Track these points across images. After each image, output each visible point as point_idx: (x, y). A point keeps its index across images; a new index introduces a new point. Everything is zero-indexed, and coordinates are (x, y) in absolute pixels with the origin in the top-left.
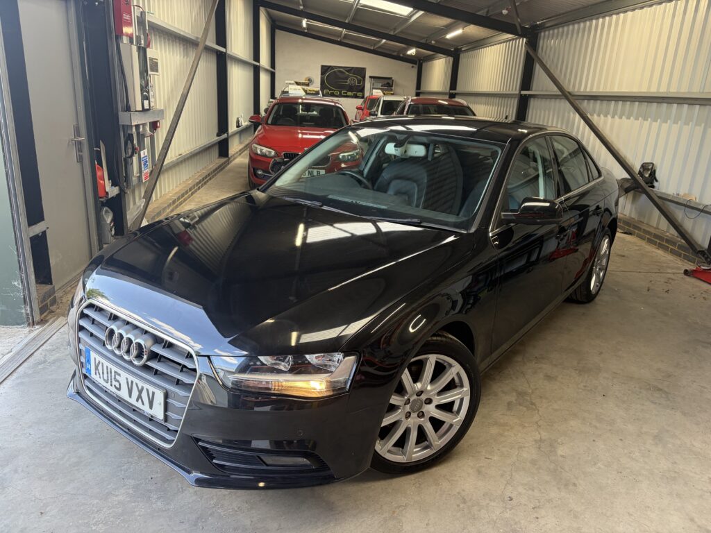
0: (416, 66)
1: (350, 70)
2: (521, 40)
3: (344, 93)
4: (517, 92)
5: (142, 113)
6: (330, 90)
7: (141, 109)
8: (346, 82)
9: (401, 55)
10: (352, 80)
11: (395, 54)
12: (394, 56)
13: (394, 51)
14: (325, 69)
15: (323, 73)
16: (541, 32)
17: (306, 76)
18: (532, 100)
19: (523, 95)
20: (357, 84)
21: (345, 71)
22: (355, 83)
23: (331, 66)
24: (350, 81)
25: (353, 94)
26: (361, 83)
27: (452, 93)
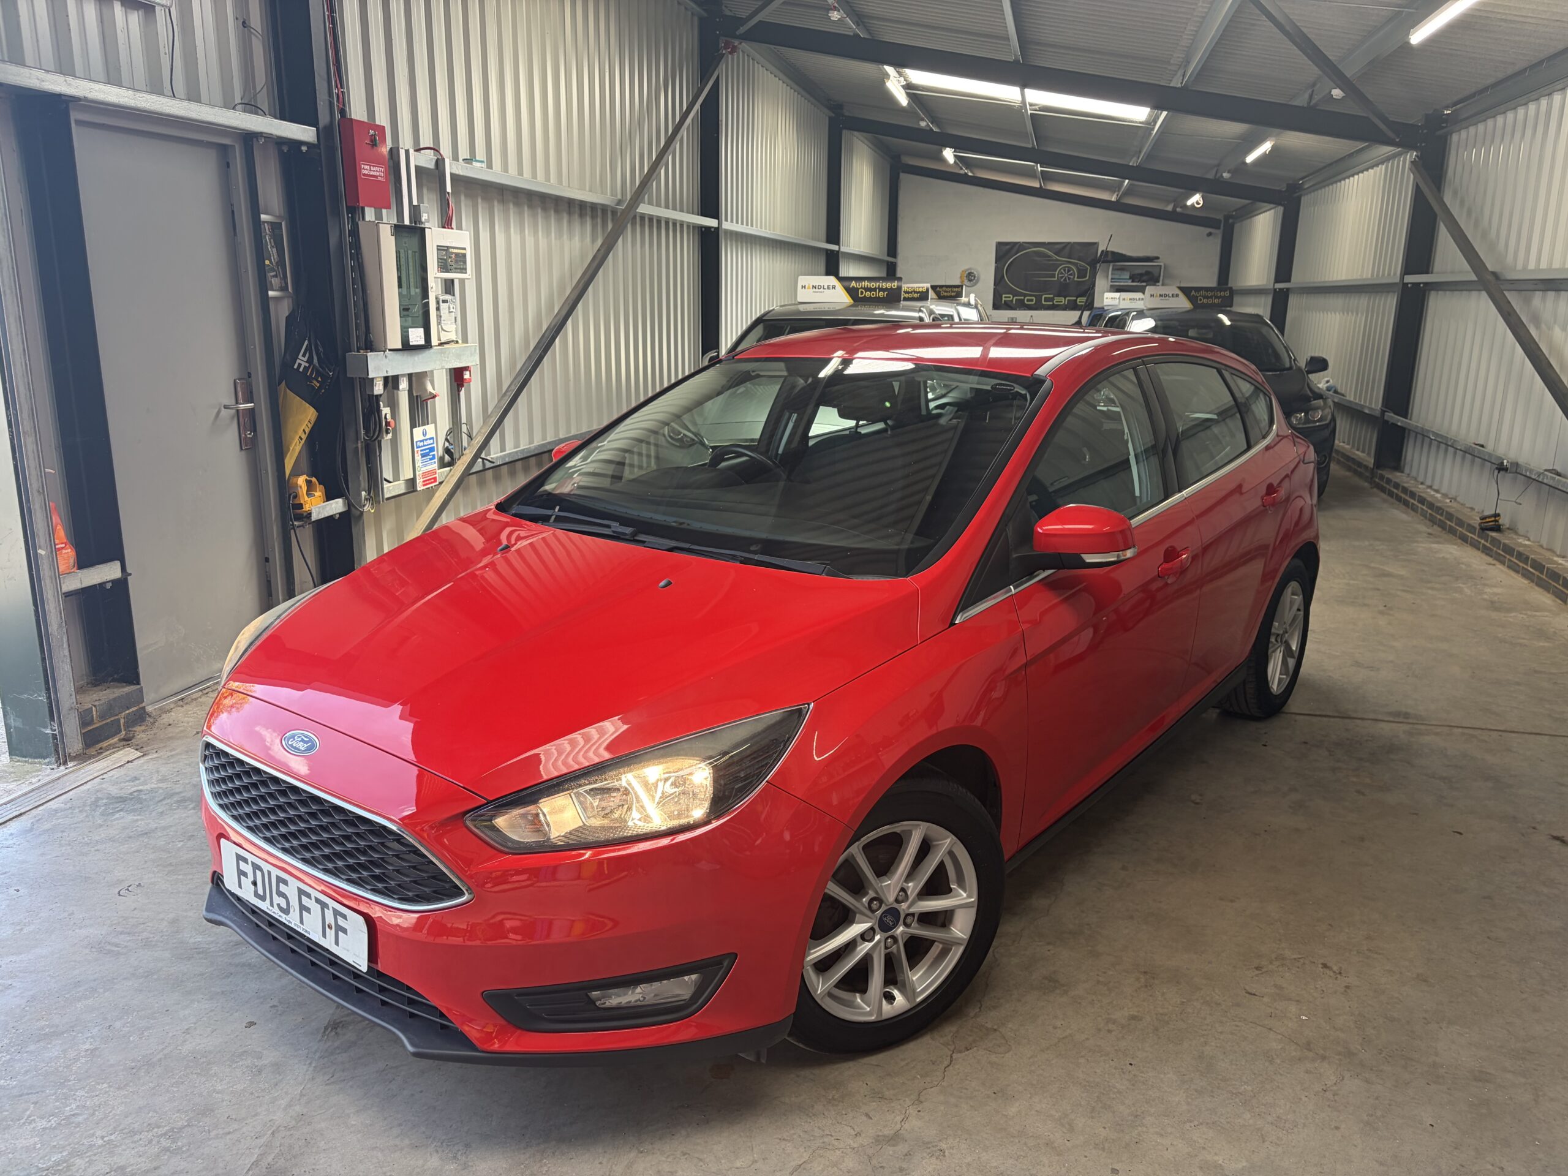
0: (1219, 233)
1: (1064, 248)
3: (1046, 300)
4: (1397, 280)
5: (406, 353)
6: (1015, 294)
7: (400, 346)
8: (1053, 276)
9: (1178, 210)
10: (1065, 271)
11: (1170, 208)
12: (1164, 212)
14: (1004, 251)
15: (999, 259)
16: (1451, 134)
17: (967, 267)
18: (1433, 294)
19: (1409, 285)
20: (1076, 279)
21: (1050, 253)
22: (1072, 277)
23: (1019, 242)
24: (1062, 273)
25: (1068, 300)
26: (1086, 277)
27: (1280, 289)
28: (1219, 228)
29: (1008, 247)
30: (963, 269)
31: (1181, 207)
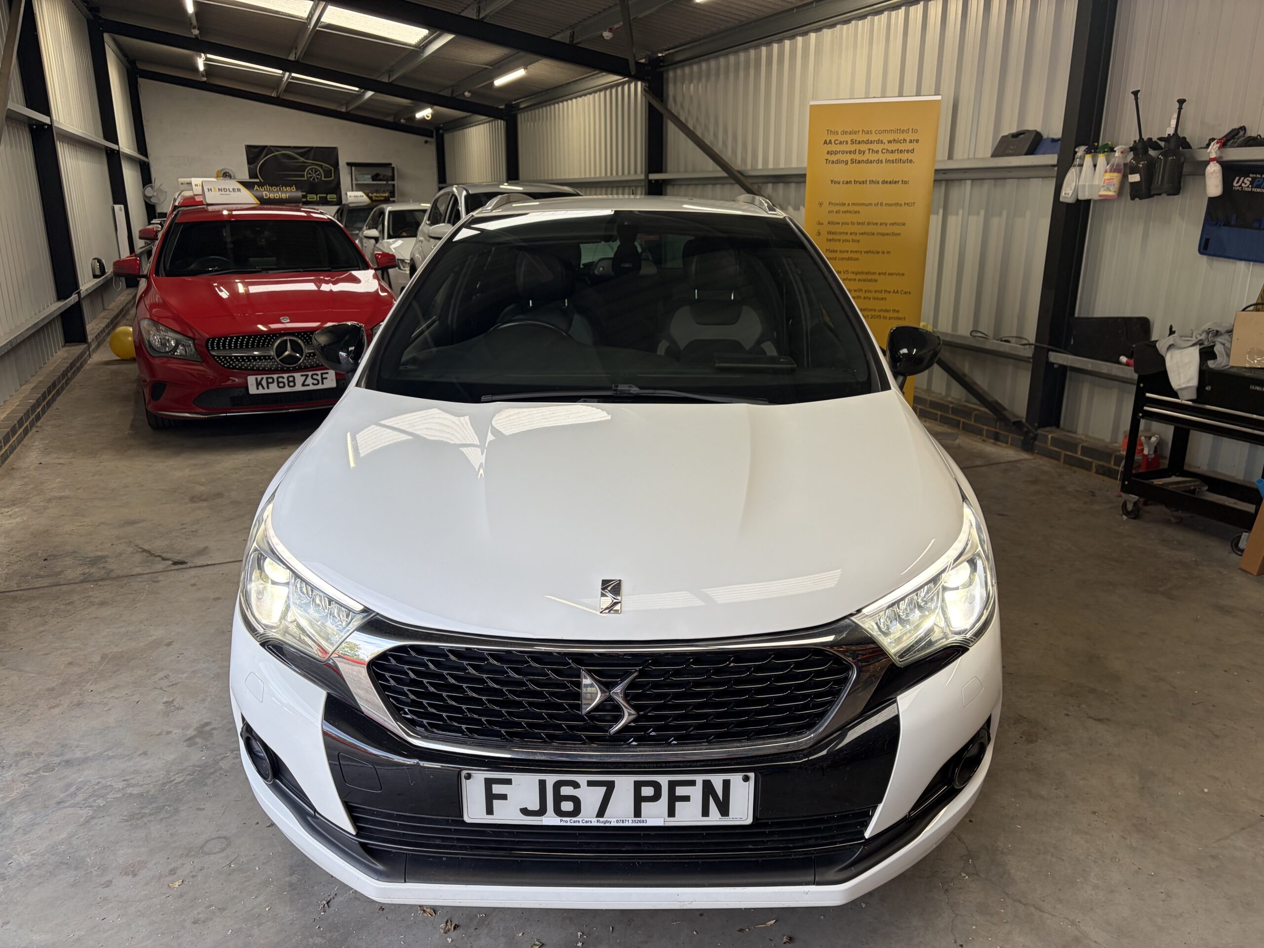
0: (433, 140)
1: (307, 152)
2: (632, 85)
4: (643, 178)
8: (303, 176)
9: (402, 121)
10: (313, 172)
11: (390, 119)
12: (389, 122)
13: (388, 115)
14: (254, 153)
15: (252, 160)
16: (667, 71)
17: (220, 168)
19: (654, 181)
20: (323, 179)
21: (296, 156)
22: (319, 177)
23: (267, 146)
24: (310, 174)
25: (320, 197)
26: (331, 177)
28: (432, 137)
29: (257, 150)
30: (218, 169)
31: (404, 119)
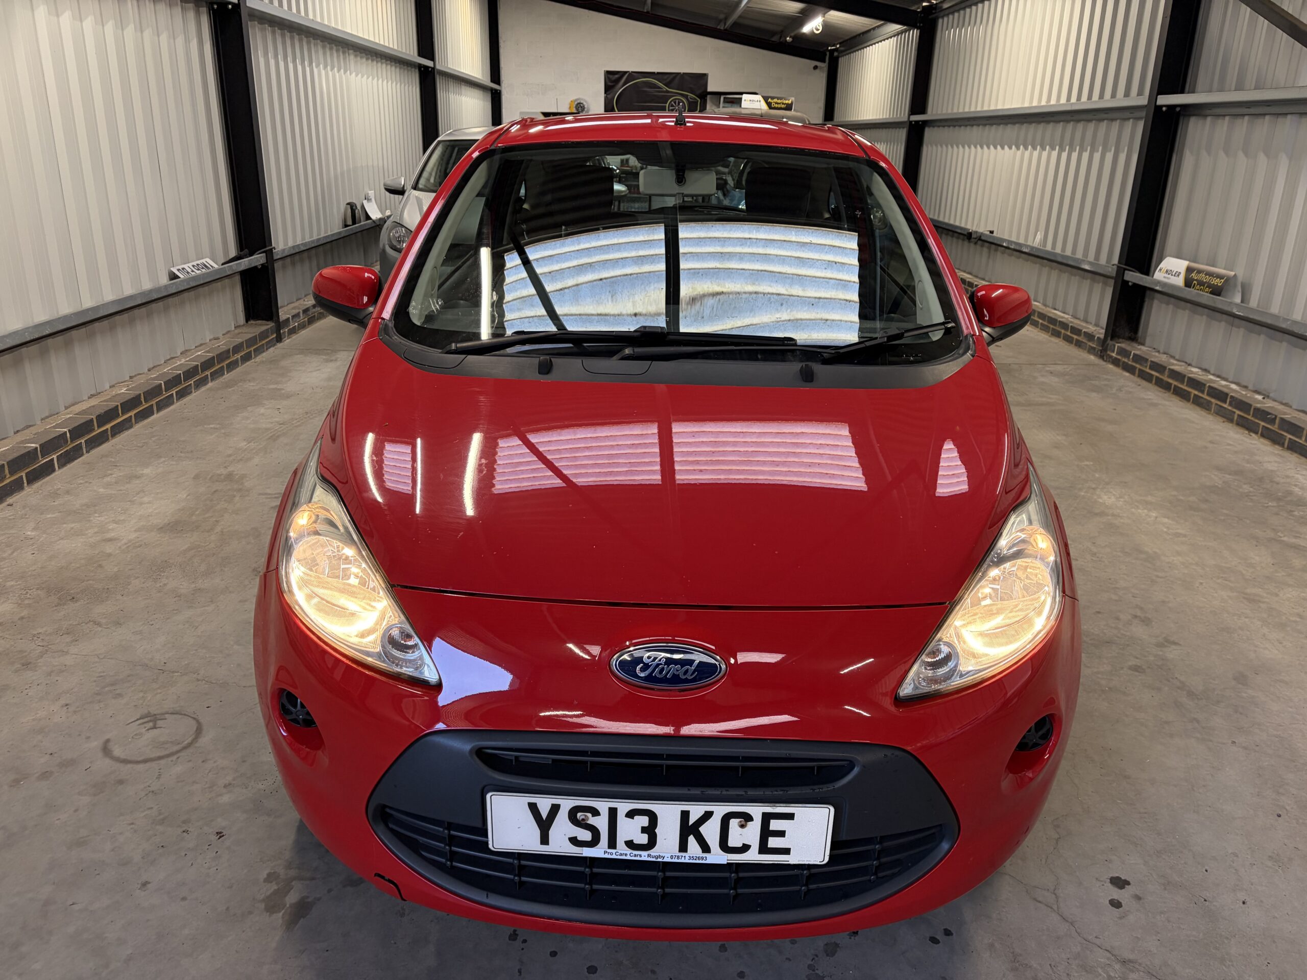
0: (824, 66)
1: (673, 79)
4: (1144, 101)
8: (664, 108)
9: (789, 40)
10: (676, 103)
11: (775, 39)
12: (774, 43)
14: (612, 79)
15: (609, 88)
17: (575, 98)
18: (1192, 122)
19: (1164, 109)
21: (661, 84)
23: (627, 72)
27: (915, 121)
28: (824, 61)
29: (617, 76)
30: (572, 100)
31: (790, 37)
